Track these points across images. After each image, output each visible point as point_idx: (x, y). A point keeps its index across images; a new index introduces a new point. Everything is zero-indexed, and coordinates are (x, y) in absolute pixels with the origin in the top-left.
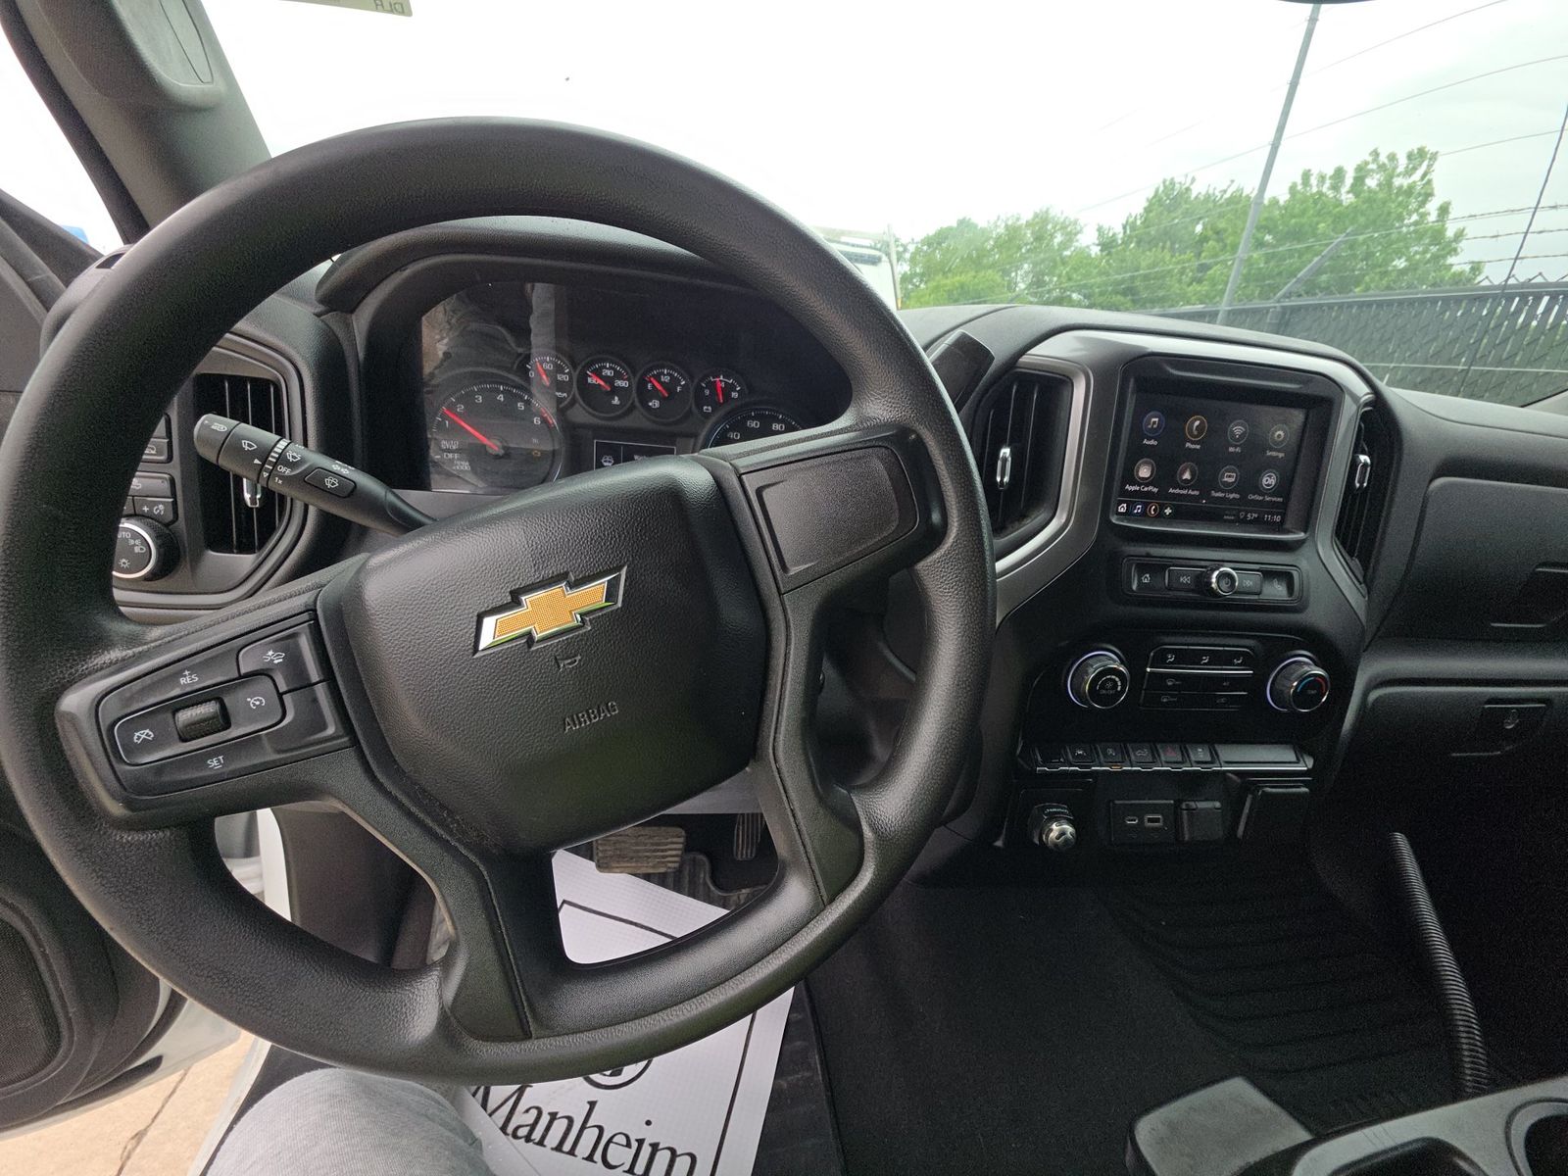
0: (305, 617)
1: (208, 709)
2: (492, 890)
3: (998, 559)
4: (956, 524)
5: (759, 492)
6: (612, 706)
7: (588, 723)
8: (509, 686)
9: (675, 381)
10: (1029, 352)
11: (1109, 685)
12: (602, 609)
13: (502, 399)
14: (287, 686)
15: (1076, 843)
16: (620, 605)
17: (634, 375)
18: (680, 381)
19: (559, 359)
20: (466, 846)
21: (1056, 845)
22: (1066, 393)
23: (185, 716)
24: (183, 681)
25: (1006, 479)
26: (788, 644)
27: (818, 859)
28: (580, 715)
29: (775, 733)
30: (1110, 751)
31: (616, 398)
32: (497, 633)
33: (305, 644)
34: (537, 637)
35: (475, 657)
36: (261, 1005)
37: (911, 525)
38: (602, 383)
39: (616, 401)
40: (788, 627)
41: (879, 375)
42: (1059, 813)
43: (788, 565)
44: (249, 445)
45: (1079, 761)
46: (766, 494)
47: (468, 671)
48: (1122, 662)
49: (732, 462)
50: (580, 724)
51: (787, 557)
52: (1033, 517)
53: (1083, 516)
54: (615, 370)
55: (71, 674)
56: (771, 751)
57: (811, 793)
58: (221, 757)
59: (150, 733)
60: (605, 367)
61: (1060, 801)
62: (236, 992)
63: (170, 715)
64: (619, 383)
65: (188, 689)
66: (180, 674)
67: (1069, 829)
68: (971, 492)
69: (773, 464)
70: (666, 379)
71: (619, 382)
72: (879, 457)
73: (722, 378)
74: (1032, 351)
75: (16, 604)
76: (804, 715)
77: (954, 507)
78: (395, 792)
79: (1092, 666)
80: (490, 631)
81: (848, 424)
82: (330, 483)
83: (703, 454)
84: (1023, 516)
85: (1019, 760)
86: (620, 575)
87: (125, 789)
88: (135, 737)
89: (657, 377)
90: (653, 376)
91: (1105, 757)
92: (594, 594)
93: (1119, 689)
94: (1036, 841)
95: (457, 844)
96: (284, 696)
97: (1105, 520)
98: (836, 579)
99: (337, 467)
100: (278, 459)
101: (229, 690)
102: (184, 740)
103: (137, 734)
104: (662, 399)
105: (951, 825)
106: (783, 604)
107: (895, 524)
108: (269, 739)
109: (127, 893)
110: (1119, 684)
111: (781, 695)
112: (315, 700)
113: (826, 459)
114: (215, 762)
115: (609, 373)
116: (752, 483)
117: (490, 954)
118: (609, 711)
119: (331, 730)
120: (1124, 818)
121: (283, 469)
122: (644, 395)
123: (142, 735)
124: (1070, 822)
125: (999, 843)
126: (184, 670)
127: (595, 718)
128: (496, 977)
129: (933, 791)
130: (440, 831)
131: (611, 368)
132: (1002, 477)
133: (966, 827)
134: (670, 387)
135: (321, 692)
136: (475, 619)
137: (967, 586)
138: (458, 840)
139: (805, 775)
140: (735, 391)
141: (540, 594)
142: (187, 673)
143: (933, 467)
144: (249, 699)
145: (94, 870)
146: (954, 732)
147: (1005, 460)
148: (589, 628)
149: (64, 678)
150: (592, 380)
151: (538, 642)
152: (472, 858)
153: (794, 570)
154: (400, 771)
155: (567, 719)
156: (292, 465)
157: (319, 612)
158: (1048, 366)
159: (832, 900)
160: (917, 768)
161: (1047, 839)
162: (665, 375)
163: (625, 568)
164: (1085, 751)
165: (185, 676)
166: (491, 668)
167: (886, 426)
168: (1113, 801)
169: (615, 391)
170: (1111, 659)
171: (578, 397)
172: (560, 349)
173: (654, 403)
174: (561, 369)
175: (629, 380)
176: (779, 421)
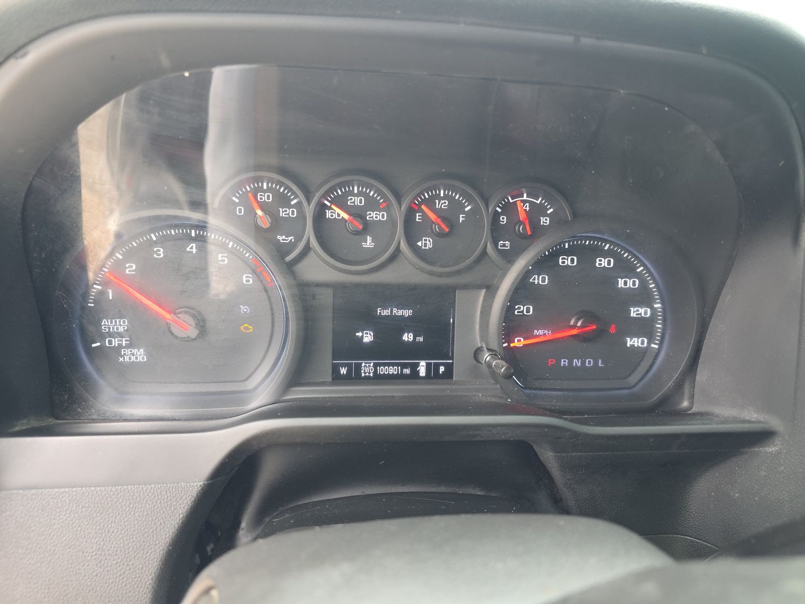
9: (457, 208)
13: (194, 250)
17: (399, 198)
18: (464, 206)
19: (281, 184)
31: (369, 239)
38: (346, 216)
39: (369, 243)
54: (366, 196)
60: (352, 193)
64: (374, 216)
70: (442, 205)
71: (373, 214)
73: (525, 198)
89: (430, 203)
90: (425, 201)
104: (438, 236)
115: (356, 201)
131: (360, 193)
134: (448, 218)
140: (546, 215)
150: (336, 213)
162: (440, 199)
169: (367, 228)
171: (314, 243)
172: (283, 171)
173: (426, 243)
174: (283, 201)
175: (388, 209)
176: (605, 254)
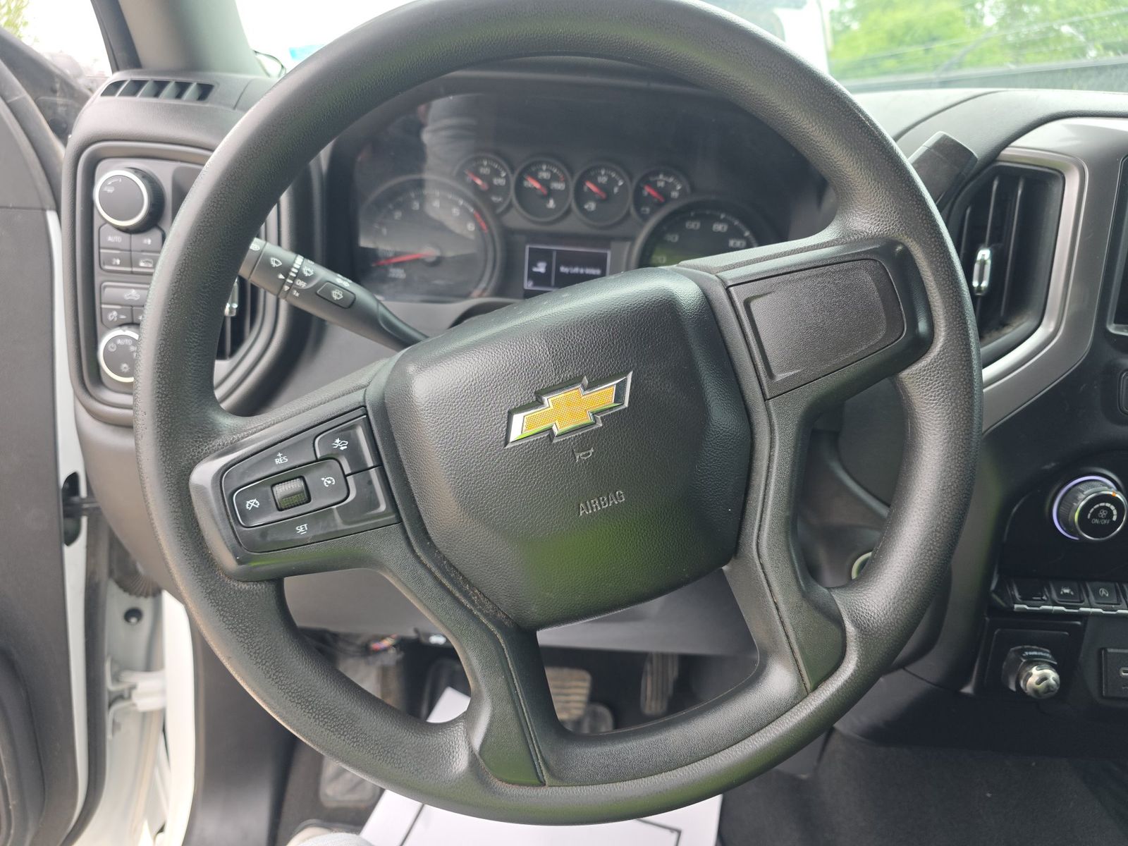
0: (359, 412)
1: (296, 485)
2: (507, 656)
3: (985, 365)
4: (943, 334)
5: (747, 304)
6: (620, 495)
7: (599, 508)
8: (534, 474)
9: (612, 182)
10: (1013, 144)
11: (1103, 514)
12: (611, 409)
13: (438, 206)
14: (351, 469)
15: (1059, 690)
16: (626, 404)
17: (572, 174)
18: (617, 182)
19: (497, 162)
20: (486, 615)
21: (1036, 691)
22: (1056, 189)
23: (281, 490)
24: (277, 461)
25: (985, 284)
26: (772, 447)
27: (801, 648)
28: (592, 501)
29: (759, 530)
30: (1103, 592)
31: (552, 201)
32: (524, 428)
33: (361, 433)
34: (556, 432)
35: (507, 447)
36: (337, 730)
37: (898, 334)
38: (537, 185)
39: (551, 204)
40: (772, 431)
41: (868, 191)
42: (1041, 657)
43: (774, 371)
44: (276, 262)
45: (1064, 599)
46: (755, 306)
47: (501, 459)
48: (1119, 489)
49: (718, 274)
50: (592, 509)
51: (773, 364)
52: (1015, 325)
53: (1075, 326)
54: (552, 172)
55: (199, 452)
56: (754, 547)
57: (795, 588)
58: (305, 525)
59: (257, 502)
61: (1042, 644)
62: (318, 718)
63: (269, 489)
64: (556, 186)
65: (282, 468)
66: (274, 456)
67: (1052, 675)
68: (960, 302)
69: (761, 276)
70: (603, 180)
71: (556, 184)
72: (866, 269)
73: (662, 177)
74: (1018, 143)
75: (167, 396)
76: (788, 514)
77: (941, 317)
78: (429, 565)
79: (1082, 492)
80: (520, 427)
81: (834, 237)
82: (336, 295)
83: (683, 266)
84: (1003, 324)
85: (994, 596)
86: (626, 379)
87: (241, 545)
88: (247, 505)
89: (594, 179)
91: (1096, 598)
92: (604, 396)
93: (1115, 518)
94: (1013, 687)
95: (479, 613)
96: (348, 478)
97: (1101, 331)
98: (824, 385)
99: (340, 280)
100: (297, 274)
101: (307, 471)
102: (280, 510)
103: (248, 502)
104: (600, 201)
105: (911, 668)
106: (768, 409)
107: (882, 333)
108: (338, 512)
109: (240, 630)
110: (1115, 512)
111: (765, 495)
112: (370, 482)
113: (814, 272)
114: (301, 530)
115: (545, 175)
116: (739, 295)
117: (509, 709)
118: (617, 499)
119: (383, 507)
120: (1119, 668)
121: (301, 284)
122: (581, 197)
123: (252, 503)
124: (1052, 666)
125: (968, 690)
126: (277, 453)
127: (605, 504)
128: (514, 729)
129: (916, 591)
130: (464, 601)
131: (547, 170)
132: (980, 281)
133: (931, 668)
134: (604, 188)
135: (374, 474)
136: (506, 415)
137: (954, 393)
138: (480, 610)
139: (789, 571)
140: (676, 190)
141: (559, 396)
142: (280, 455)
143: (921, 278)
144: (323, 479)
145: (218, 610)
146: (938, 535)
147: (983, 263)
148: (601, 425)
149: (195, 456)
150: (531, 183)
151: (558, 436)
152: (491, 627)
153: (780, 377)
154: (433, 546)
155: (581, 505)
156: (306, 279)
157: (368, 408)
158: (1035, 159)
159: (815, 688)
160: (899, 569)
161: (1025, 685)
162: (602, 177)
163: (631, 373)
164: (1072, 589)
165: (278, 457)
166: (519, 458)
167: (873, 239)
168: (1105, 649)
169: (551, 193)
170: (1105, 485)
171: (515, 202)
172: (498, 153)
173: (591, 206)
174: (497, 174)
175: (566, 181)
176: (721, 221)
